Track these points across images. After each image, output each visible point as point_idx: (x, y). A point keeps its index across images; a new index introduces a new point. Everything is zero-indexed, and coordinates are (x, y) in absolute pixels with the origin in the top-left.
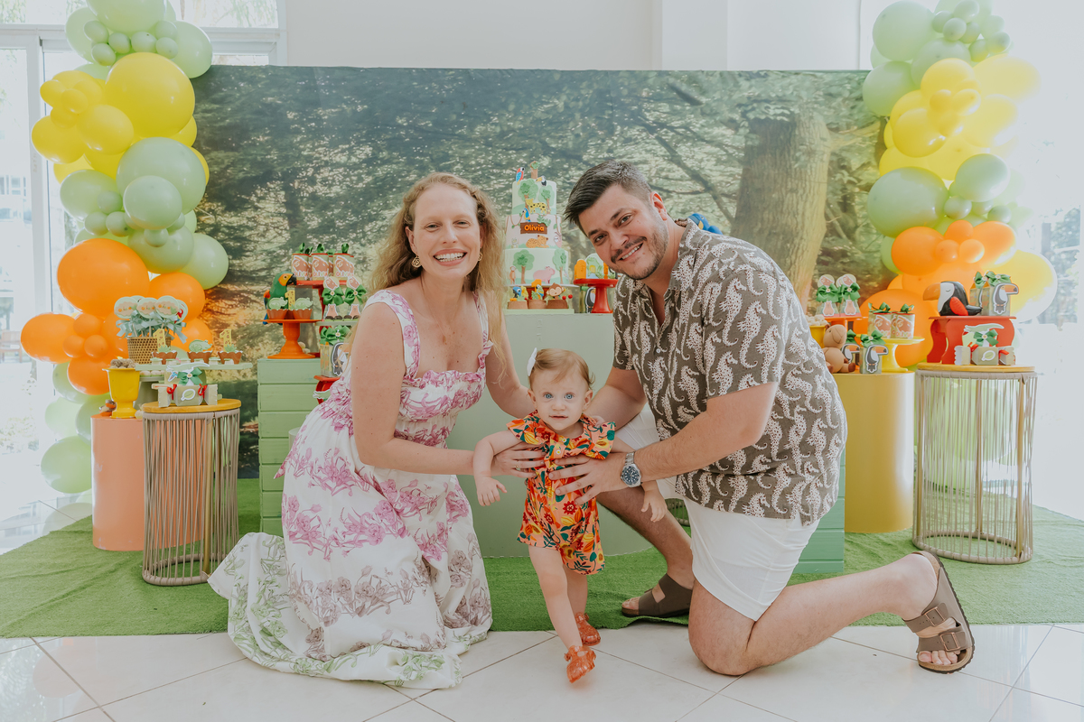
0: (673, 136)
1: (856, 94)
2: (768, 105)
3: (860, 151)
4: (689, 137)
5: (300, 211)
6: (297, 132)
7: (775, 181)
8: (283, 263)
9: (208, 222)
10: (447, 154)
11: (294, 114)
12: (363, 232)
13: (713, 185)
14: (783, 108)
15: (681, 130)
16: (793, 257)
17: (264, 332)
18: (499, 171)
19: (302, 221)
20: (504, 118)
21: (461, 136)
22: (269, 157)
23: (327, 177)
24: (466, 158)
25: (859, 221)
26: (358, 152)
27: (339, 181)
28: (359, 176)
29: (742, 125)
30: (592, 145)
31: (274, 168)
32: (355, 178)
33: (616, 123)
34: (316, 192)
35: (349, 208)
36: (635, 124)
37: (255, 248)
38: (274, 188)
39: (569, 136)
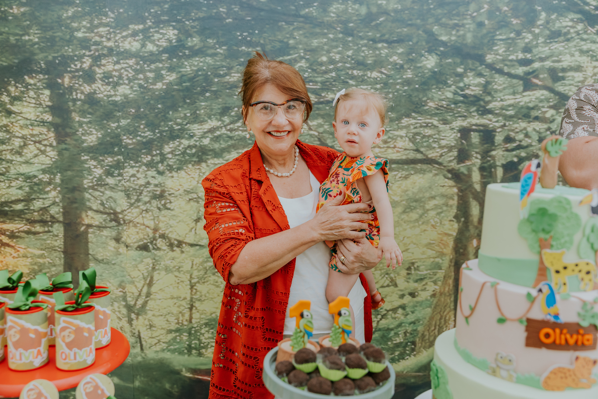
8: (47, 193)
10: (287, 44)
12: (162, 154)
19: (75, 134)
21: (308, 19)
22: (27, 38)
24: (313, 51)
26: (157, 36)
27: (128, 79)
28: (157, 71)
30: (501, 40)
31: (35, 54)
32: (151, 75)
33: (540, 8)
34: (95, 93)
35: (141, 118)
36: (568, 9)
37: (8, 170)
38: (35, 85)
39: (467, 24)
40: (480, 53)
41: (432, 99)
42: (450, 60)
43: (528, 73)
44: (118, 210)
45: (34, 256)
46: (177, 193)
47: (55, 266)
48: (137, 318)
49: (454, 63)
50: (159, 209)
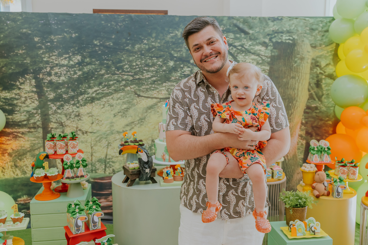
0: (235, 51)
1: (325, 29)
2: (282, 34)
3: (326, 57)
4: (243, 51)
5: (44, 90)
6: (40, 48)
7: (285, 73)
8: (35, 117)
10: (121, 59)
11: (38, 38)
12: (78, 100)
14: (289, 36)
15: (239, 48)
16: (293, 110)
17: (27, 153)
19: (45, 95)
20: (150, 41)
21: (128, 50)
22: (25, 61)
23: (57, 72)
24: (131, 61)
25: (324, 92)
26: (74, 59)
27: (64, 74)
28: (75, 71)
29: (269, 44)
31: (29, 67)
32: (72, 72)
34: (52, 80)
35: (70, 88)
37: (20, 109)
38: (29, 78)
40: (188, 60)
41: (173, 76)
42: (178, 63)
44: (63, 121)
45: (31, 141)
46: (84, 114)
47: (39, 143)
49: (180, 63)
50: (78, 120)
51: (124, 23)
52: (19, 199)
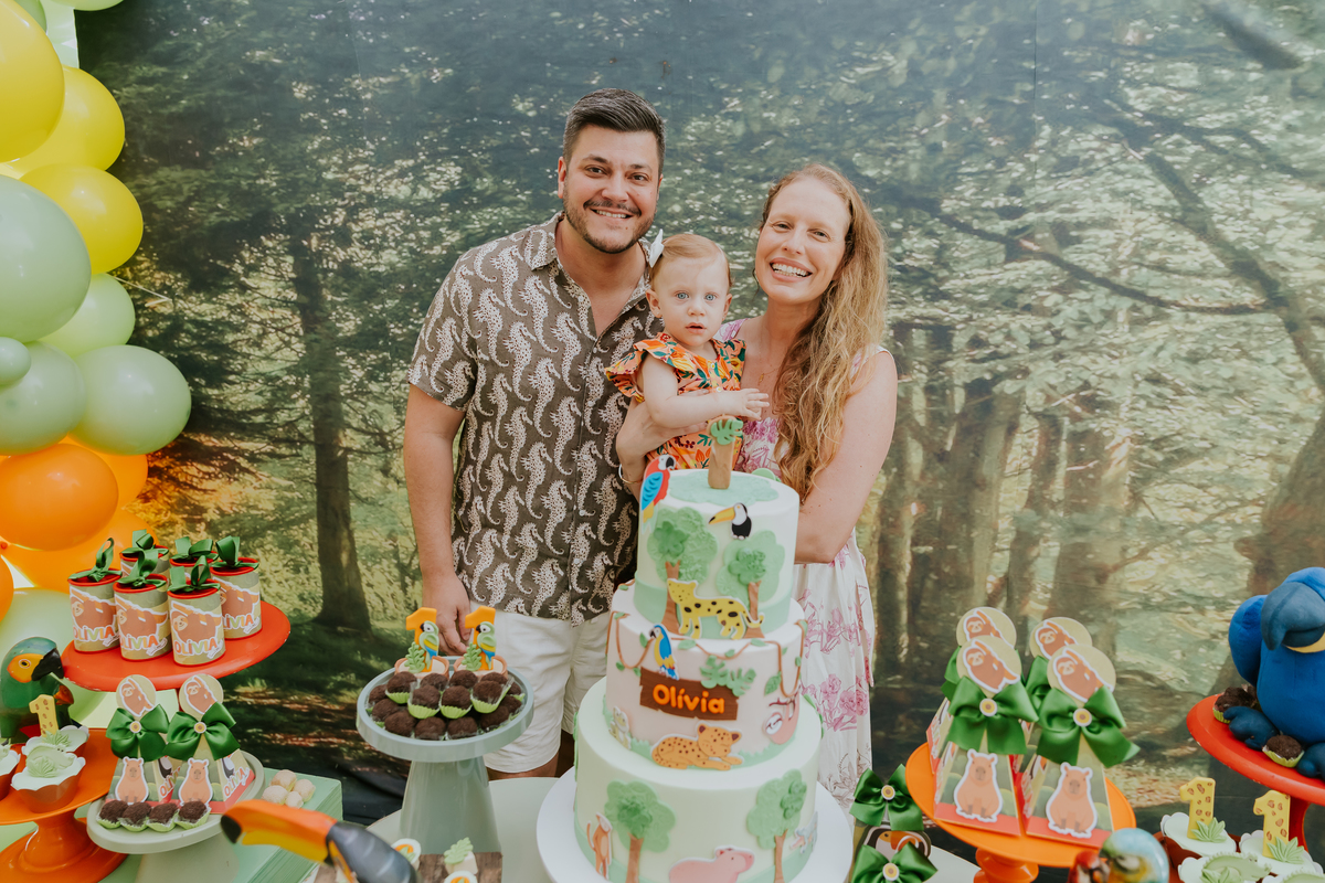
4: (1246, 160)
5: (323, 299)
6: (313, 128)
8: (294, 401)
9: (162, 310)
11: (305, 88)
13: (1292, 291)
17: (264, 529)
18: (733, 231)
19: (326, 319)
20: (757, 101)
22: (262, 181)
26: (433, 176)
27: (395, 240)
30: (969, 174)
31: (274, 205)
32: (425, 234)
33: (1040, 118)
34: (351, 260)
35: (414, 299)
36: (1093, 119)
37: (244, 366)
38: (274, 248)
39: (911, 148)
40: (932, 196)
42: (880, 210)
43: (1016, 231)
44: (386, 430)
45: (280, 488)
47: (306, 503)
48: (413, 584)
49: (887, 214)
51: (645, 16)
52: (241, 689)
